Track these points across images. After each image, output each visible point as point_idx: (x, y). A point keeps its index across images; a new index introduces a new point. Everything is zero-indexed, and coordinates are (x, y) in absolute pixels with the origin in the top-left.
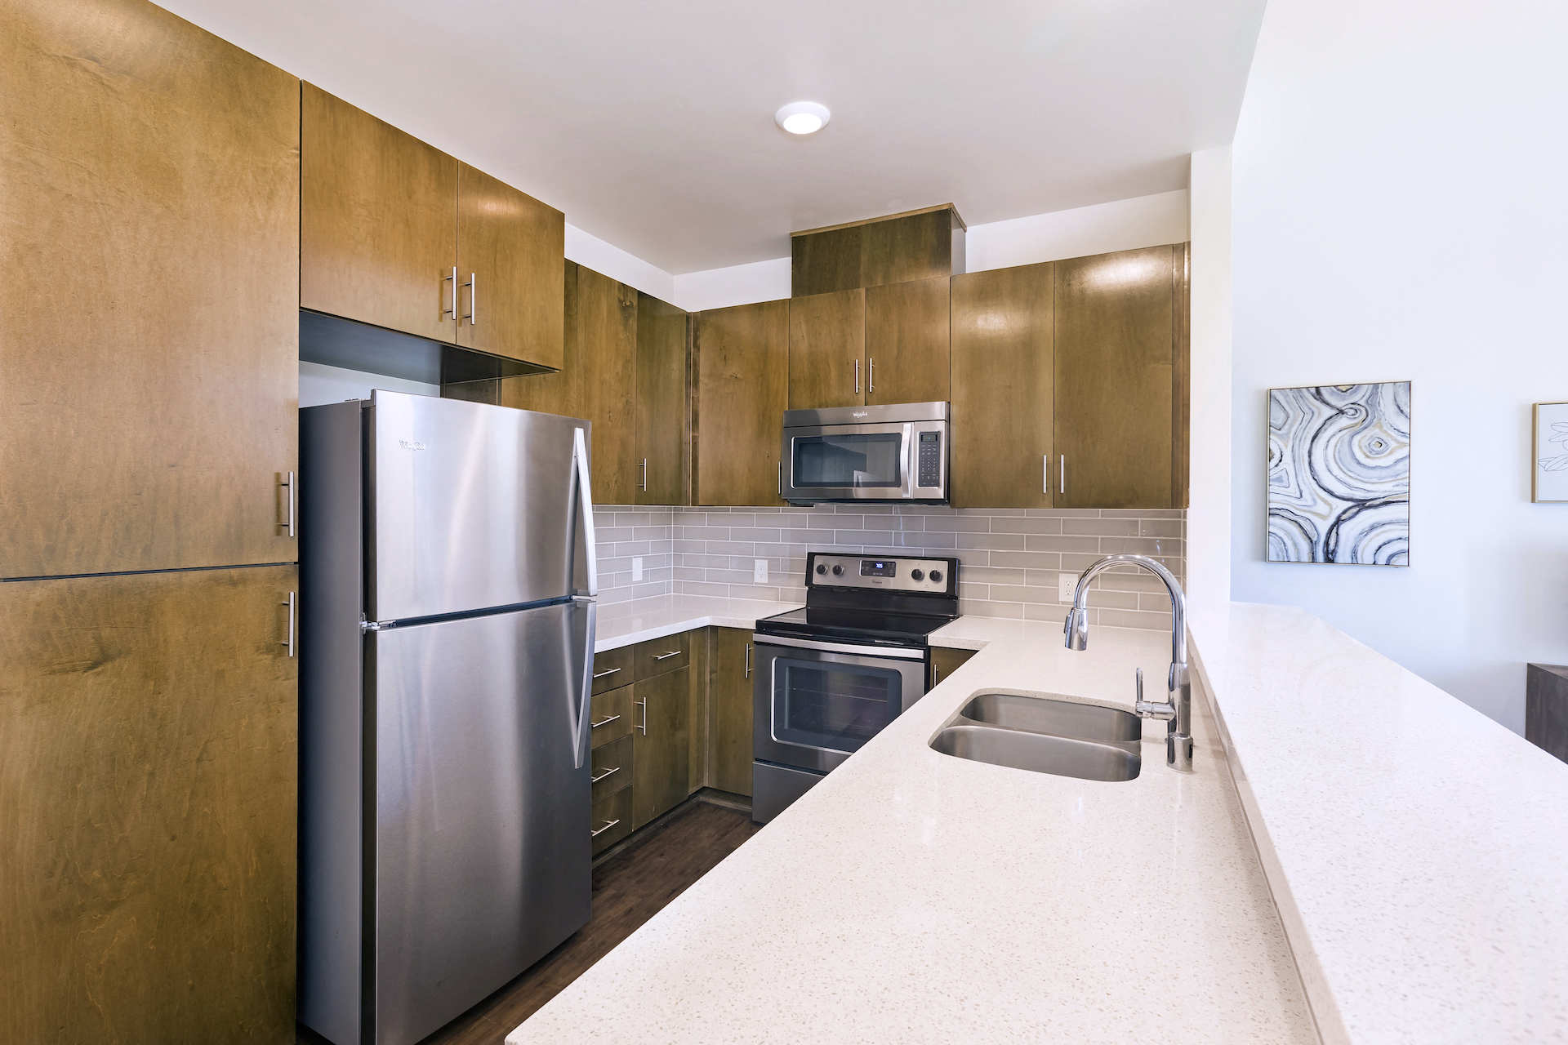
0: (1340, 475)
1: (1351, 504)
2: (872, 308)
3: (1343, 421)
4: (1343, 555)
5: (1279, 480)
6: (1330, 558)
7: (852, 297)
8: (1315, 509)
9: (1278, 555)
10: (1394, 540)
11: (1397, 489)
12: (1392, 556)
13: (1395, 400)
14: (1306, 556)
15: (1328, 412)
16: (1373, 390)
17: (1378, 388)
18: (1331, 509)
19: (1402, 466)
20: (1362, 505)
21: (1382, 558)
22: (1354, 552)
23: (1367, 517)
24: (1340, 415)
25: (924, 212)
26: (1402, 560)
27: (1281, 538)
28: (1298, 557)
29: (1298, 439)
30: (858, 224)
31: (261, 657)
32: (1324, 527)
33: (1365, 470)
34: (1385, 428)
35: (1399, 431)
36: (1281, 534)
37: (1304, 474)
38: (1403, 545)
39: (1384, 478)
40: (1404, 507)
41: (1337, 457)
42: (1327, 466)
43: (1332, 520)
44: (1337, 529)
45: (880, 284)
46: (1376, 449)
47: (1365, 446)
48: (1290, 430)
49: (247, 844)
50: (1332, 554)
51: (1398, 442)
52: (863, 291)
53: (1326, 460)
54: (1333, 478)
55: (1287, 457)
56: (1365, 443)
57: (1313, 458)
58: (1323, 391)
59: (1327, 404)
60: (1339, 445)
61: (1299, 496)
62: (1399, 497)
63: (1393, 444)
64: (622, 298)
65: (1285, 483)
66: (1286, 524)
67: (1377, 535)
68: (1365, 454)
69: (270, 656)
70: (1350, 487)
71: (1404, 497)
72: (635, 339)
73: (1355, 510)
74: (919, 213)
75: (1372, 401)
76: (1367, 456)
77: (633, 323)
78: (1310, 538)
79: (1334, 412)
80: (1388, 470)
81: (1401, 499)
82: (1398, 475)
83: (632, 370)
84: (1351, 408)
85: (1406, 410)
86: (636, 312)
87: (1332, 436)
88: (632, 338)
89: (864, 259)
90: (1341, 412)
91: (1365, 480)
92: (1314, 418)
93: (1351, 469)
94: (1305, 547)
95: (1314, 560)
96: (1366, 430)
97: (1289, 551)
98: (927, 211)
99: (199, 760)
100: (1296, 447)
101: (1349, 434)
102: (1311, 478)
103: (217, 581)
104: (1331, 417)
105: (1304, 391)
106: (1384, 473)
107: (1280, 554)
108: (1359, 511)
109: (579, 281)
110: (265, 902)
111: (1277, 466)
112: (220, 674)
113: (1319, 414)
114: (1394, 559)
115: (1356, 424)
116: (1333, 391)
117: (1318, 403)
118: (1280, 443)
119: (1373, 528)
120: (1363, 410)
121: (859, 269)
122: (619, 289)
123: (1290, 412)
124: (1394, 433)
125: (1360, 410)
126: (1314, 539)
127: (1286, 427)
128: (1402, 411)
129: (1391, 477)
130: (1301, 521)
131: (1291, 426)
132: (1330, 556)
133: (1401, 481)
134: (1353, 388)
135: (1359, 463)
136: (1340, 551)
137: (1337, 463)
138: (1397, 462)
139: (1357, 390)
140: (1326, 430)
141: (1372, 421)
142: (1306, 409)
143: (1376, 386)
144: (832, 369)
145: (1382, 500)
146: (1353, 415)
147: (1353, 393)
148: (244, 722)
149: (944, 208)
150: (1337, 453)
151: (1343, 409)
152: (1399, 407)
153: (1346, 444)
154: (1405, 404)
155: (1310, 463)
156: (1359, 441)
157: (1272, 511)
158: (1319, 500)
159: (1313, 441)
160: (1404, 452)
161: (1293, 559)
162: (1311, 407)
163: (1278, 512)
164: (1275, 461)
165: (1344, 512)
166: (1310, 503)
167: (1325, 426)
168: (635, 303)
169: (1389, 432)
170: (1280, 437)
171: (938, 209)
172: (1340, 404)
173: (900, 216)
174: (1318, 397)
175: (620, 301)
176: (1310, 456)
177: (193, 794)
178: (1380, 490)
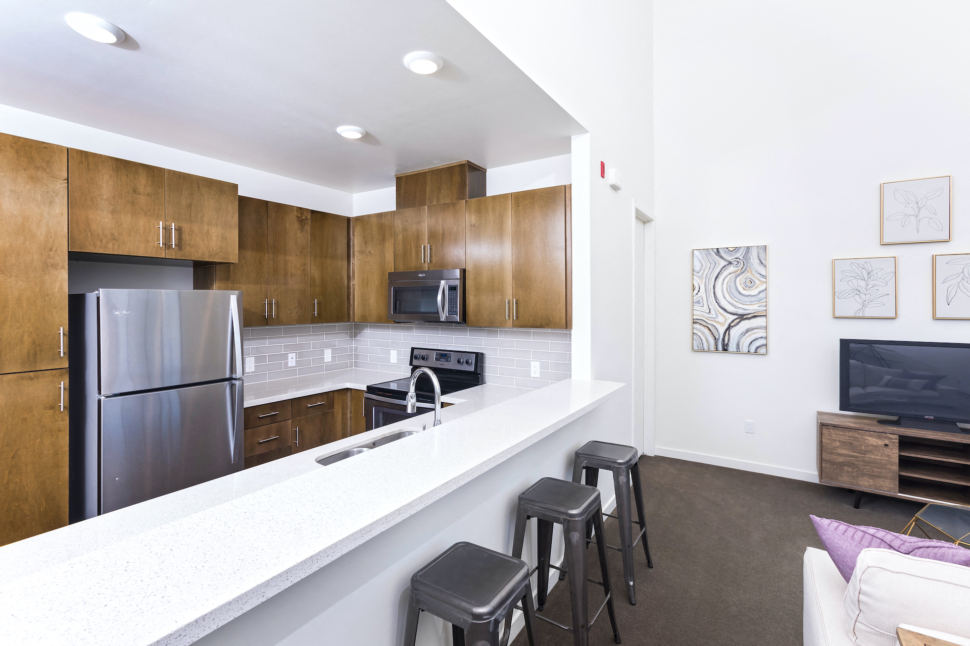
0: (730, 300)
1: (736, 317)
2: (431, 217)
3: (731, 269)
4: (732, 347)
5: (698, 302)
6: (725, 349)
7: (422, 210)
8: (717, 320)
9: (698, 346)
10: (759, 338)
11: (760, 308)
12: (758, 348)
13: (758, 256)
14: (712, 348)
15: (723, 263)
16: (746, 250)
17: (749, 249)
18: (726, 319)
19: (762, 295)
20: (742, 317)
21: (753, 350)
22: (738, 345)
23: (745, 325)
24: (730, 265)
25: (454, 165)
26: (762, 350)
27: (699, 336)
28: (709, 348)
29: (708, 279)
30: (425, 171)
31: (47, 411)
32: (722, 330)
33: (743, 297)
34: (753, 273)
35: (761, 274)
36: (700, 334)
37: (711, 299)
38: (763, 342)
39: (753, 302)
40: (764, 319)
41: (728, 289)
42: (723, 294)
43: (726, 326)
44: (729, 331)
45: (435, 204)
46: (748, 285)
47: (743, 283)
48: (703, 274)
49: (40, 496)
50: (726, 346)
51: (760, 280)
52: (426, 207)
53: (722, 291)
54: (726, 302)
55: (703, 289)
56: (743, 281)
57: (716, 289)
58: (721, 251)
59: (722, 258)
60: (729, 283)
61: (709, 312)
62: (762, 313)
63: (757, 282)
64: (299, 215)
65: (701, 305)
66: (702, 328)
67: (750, 335)
68: (743, 288)
69: (52, 411)
70: (735, 307)
71: (764, 313)
72: (309, 236)
73: (738, 320)
74: (452, 165)
75: (746, 257)
76: (744, 289)
77: (308, 228)
78: (715, 337)
79: (727, 263)
80: (755, 297)
81: (762, 315)
82: (761, 300)
83: (307, 253)
84: (735, 261)
85: (764, 261)
86: (309, 222)
87: (725, 278)
88: (307, 236)
89: (428, 190)
90: (730, 263)
91: (743, 303)
92: (716, 267)
93: (736, 297)
94: (712, 341)
95: (717, 349)
96: (743, 274)
97: (704, 344)
98: (455, 164)
99: (13, 457)
100: (707, 284)
101: (735, 275)
102: (715, 301)
103: (22, 378)
104: (725, 266)
105: (711, 251)
106: (753, 299)
107: (699, 346)
108: (740, 321)
109: (269, 210)
110: (50, 522)
111: (697, 294)
112: (24, 420)
113: (719, 264)
114: (759, 350)
115: (738, 270)
116: (725, 251)
117: (718, 258)
118: (699, 281)
119: (747, 331)
120: (742, 262)
121: (426, 195)
122: (297, 211)
123: (704, 263)
124: (758, 276)
125: (740, 262)
126: (717, 337)
127: (702, 272)
128: (762, 263)
129: (757, 301)
130: (710, 327)
131: (704, 271)
132: (725, 347)
133: (762, 304)
134: (736, 249)
135: (740, 293)
136: (730, 344)
137: (728, 293)
138: (760, 292)
139: (738, 250)
140: (722, 273)
141: (746, 268)
142: (712, 262)
143: (748, 248)
144: (413, 249)
145: (752, 315)
146: (737, 265)
147: (736, 252)
148: (38, 440)
149: (464, 163)
150: (728, 287)
151: (731, 261)
152: (760, 261)
153: (733, 282)
154: (764, 259)
155: (714, 292)
156: (740, 280)
157: (695, 321)
158: (719, 314)
159: (715, 280)
160: (763, 287)
161: (706, 348)
162: (715, 260)
163: (698, 321)
164: (696, 291)
165: (732, 322)
166: (714, 316)
167: (722, 271)
168: (309, 217)
169: (756, 275)
170: (698, 277)
171: (461, 163)
172: (729, 259)
173: (444, 167)
174: (718, 254)
175: (298, 217)
176: (714, 289)
177: (10, 473)
178: (752, 308)
